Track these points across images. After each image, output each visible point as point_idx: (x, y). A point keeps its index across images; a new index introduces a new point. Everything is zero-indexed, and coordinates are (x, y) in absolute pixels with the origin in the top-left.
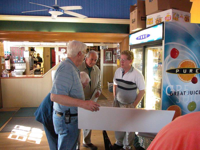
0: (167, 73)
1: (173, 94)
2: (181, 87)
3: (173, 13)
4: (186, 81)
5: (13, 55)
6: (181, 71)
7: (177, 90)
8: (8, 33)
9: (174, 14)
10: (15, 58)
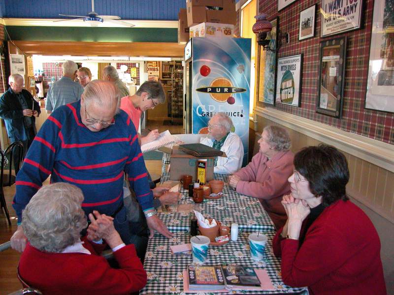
0: (197, 92)
1: (205, 115)
2: (214, 108)
3: (206, 26)
4: (221, 101)
5: (47, 75)
6: (213, 90)
7: (210, 111)
8: (38, 45)
9: (207, 28)
10: (50, 80)
